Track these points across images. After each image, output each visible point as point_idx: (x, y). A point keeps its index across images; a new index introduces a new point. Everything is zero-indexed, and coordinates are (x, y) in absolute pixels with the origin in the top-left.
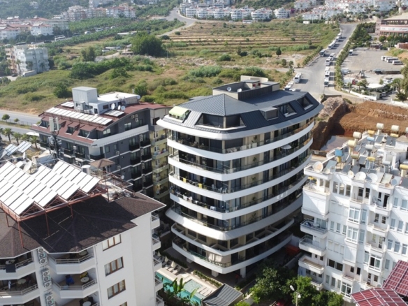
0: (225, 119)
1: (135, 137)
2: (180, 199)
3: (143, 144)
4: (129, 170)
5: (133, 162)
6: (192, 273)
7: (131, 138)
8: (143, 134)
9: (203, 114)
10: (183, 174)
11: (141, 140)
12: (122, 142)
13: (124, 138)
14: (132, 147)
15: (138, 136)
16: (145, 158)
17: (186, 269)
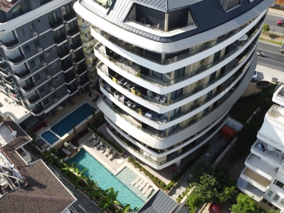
0: (167, 16)
1: (55, 11)
2: (110, 95)
3: (67, 17)
4: (55, 49)
5: (57, 41)
6: (127, 159)
7: (51, 13)
8: (65, 6)
9: (134, 4)
10: (112, 73)
11: (64, 13)
12: (38, 20)
13: (41, 15)
14: (53, 24)
15: (59, 9)
16: (71, 33)
17: (121, 154)
